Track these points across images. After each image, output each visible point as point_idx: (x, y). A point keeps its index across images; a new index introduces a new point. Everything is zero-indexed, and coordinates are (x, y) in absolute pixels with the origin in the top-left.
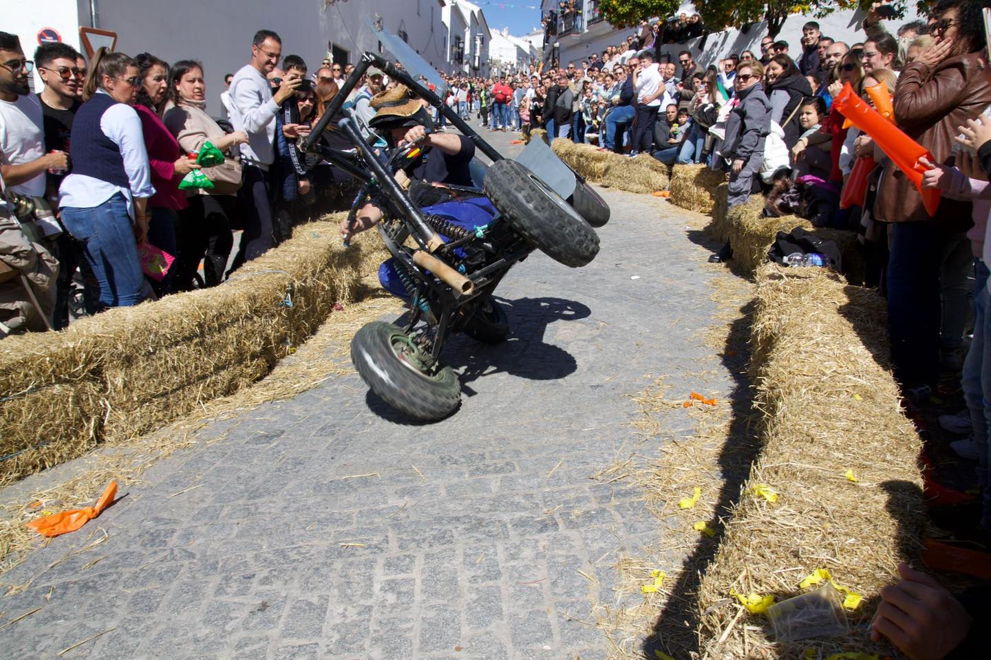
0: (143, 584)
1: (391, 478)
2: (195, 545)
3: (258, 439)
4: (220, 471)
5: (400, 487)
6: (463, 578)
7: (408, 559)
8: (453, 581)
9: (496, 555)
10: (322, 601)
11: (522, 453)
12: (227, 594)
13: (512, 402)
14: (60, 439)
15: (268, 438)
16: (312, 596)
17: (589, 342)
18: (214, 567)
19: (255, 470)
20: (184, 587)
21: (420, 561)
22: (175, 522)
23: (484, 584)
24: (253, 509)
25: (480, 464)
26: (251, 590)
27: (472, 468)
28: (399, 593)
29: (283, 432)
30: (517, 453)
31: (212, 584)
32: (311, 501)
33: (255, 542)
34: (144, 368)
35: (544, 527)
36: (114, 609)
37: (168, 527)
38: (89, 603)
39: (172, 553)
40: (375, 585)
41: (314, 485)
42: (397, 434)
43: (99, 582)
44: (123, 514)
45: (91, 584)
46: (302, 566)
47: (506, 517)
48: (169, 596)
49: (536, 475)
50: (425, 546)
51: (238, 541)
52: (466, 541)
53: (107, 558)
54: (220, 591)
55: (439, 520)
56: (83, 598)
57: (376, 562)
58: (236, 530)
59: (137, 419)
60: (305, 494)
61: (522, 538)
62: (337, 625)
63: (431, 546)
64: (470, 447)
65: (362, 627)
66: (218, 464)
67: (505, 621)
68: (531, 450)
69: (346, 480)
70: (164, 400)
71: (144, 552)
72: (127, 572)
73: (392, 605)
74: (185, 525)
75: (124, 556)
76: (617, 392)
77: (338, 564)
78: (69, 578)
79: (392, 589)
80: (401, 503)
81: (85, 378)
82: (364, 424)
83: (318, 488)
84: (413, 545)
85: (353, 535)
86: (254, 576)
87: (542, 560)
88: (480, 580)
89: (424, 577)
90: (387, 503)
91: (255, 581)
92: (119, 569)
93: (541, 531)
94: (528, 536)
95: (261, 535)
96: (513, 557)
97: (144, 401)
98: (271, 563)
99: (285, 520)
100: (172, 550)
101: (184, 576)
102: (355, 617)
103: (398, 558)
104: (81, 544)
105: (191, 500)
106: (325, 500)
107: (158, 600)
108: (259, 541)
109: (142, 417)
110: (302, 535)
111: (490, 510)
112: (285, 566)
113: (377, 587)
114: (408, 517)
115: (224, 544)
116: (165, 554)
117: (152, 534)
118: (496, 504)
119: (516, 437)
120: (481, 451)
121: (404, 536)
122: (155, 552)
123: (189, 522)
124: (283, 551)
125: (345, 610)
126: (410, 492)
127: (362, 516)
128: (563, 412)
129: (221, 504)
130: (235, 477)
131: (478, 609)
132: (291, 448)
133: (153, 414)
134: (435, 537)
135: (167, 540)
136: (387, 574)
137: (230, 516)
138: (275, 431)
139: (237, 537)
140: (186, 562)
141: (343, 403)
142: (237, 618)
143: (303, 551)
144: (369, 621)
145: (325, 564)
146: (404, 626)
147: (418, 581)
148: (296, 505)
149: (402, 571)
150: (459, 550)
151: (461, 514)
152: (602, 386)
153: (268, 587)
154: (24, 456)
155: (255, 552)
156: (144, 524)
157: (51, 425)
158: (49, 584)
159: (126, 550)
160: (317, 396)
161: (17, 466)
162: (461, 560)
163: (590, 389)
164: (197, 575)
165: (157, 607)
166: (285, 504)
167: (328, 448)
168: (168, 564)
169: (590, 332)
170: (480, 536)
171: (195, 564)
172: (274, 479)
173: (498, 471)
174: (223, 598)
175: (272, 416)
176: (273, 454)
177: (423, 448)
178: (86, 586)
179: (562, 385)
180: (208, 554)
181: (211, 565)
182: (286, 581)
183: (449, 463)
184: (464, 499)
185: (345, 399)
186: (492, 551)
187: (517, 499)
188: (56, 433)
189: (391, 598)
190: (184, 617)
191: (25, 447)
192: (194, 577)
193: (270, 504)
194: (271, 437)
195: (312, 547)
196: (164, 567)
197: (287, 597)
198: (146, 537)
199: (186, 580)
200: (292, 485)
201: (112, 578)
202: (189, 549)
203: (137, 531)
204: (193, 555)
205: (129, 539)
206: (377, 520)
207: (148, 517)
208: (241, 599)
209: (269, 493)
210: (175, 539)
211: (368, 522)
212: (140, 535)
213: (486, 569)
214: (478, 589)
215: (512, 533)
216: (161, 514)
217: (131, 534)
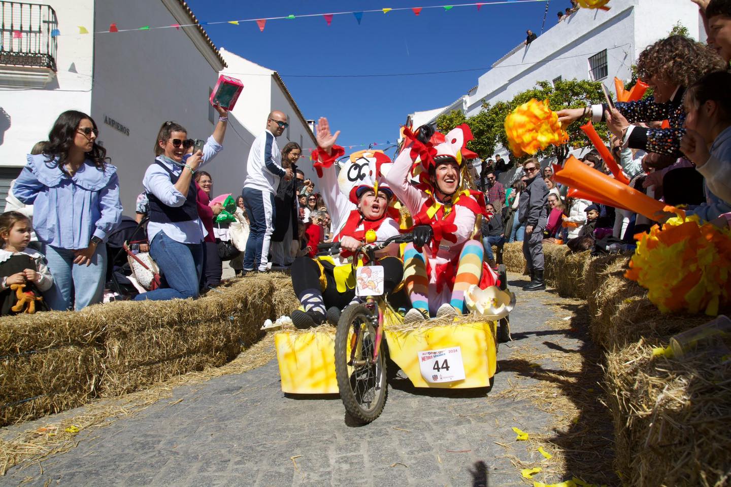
0: (137, 470)
1: (331, 405)
2: (178, 447)
3: (221, 392)
4: (193, 408)
6: (403, 452)
7: (354, 445)
8: (394, 454)
9: (426, 439)
10: (288, 471)
12: (209, 471)
14: (68, 390)
15: (229, 390)
16: (280, 469)
18: (196, 458)
19: (222, 407)
20: (171, 470)
21: (364, 445)
23: (420, 454)
24: (223, 426)
26: (228, 468)
28: (351, 464)
29: (241, 388)
31: (194, 467)
32: (270, 420)
33: (227, 443)
34: (136, 340)
35: (459, 423)
36: (114, 484)
37: (155, 439)
38: (93, 482)
40: (331, 460)
41: (269, 412)
43: (101, 471)
45: (93, 472)
46: (268, 454)
47: (427, 420)
50: (367, 438)
51: (213, 444)
52: (398, 434)
53: (106, 458)
54: (202, 470)
56: (87, 480)
57: (328, 448)
58: (210, 438)
59: (126, 380)
60: (264, 417)
61: (443, 429)
62: (303, 484)
63: (371, 437)
65: (325, 483)
66: (191, 405)
69: (295, 408)
70: (148, 368)
71: (136, 454)
72: (123, 465)
73: (346, 470)
74: (169, 438)
75: (121, 457)
77: (298, 451)
78: (75, 469)
79: (346, 462)
81: (92, 344)
83: (273, 413)
84: (356, 438)
85: (306, 436)
86: (229, 460)
87: (464, 440)
88: (416, 453)
89: (370, 453)
90: (330, 417)
91: (231, 464)
92: (117, 463)
94: (448, 428)
95: (232, 439)
96: (439, 439)
97: (133, 367)
98: (243, 453)
99: (250, 431)
100: (159, 452)
101: (171, 463)
102: (317, 479)
103: (346, 445)
104: (84, 452)
105: (173, 424)
106: (281, 419)
107: (151, 478)
108: (230, 443)
109: (130, 379)
110: (265, 438)
111: (414, 417)
112: (255, 454)
113: (332, 462)
115: (202, 446)
116: (154, 453)
117: (142, 443)
118: (418, 412)
121: (348, 433)
122: (146, 453)
123: (172, 436)
124: (251, 447)
125: (309, 475)
127: (311, 426)
129: (197, 425)
130: (206, 411)
131: (419, 468)
132: (249, 395)
133: (139, 378)
134: (373, 433)
135: (155, 446)
136: (339, 454)
137: (205, 431)
138: (234, 387)
139: (212, 442)
140: (172, 458)
142: (219, 484)
143: (267, 446)
144: (329, 480)
145: (286, 451)
146: (360, 481)
148: (257, 423)
149: (351, 451)
150: (395, 437)
153: (243, 466)
154: (40, 400)
155: (228, 449)
156: (135, 438)
157: (63, 377)
158: (58, 474)
159: (122, 453)
161: (33, 409)
162: (398, 443)
164: (182, 463)
165: (150, 482)
166: (249, 422)
167: (277, 393)
168: (157, 459)
170: (410, 430)
171: (179, 458)
172: (238, 410)
174: (206, 474)
175: (230, 381)
176: (234, 399)
178: (90, 473)
180: (189, 451)
181: (193, 457)
182: (257, 462)
184: (391, 413)
186: (421, 437)
187: (433, 410)
188: (65, 384)
189: (345, 467)
191: (41, 393)
192: (179, 464)
193: (237, 423)
194: (232, 390)
195: (275, 444)
196: (154, 460)
197: (258, 470)
198: (138, 446)
199: (172, 466)
200: (253, 413)
201: (112, 468)
202: (173, 450)
203: (130, 443)
204: (178, 454)
205: (123, 447)
206: (324, 427)
207: (138, 435)
208: (220, 474)
209: (235, 418)
210: (161, 445)
211: (317, 428)
212: (132, 445)
213: (420, 447)
214: (416, 458)
215: (434, 427)
216: (149, 433)
217: (125, 444)
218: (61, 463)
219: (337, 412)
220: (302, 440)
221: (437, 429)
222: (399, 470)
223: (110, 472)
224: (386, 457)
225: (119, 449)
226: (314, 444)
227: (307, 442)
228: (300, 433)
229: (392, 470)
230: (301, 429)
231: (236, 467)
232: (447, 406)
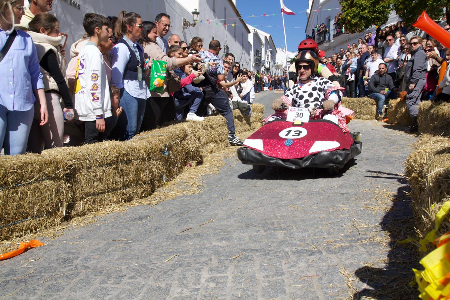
0: (55, 280)
1: (215, 234)
2: (91, 263)
3: (134, 220)
4: (109, 233)
5: (220, 237)
6: (260, 276)
7: (224, 267)
8: (253, 278)
9: (282, 265)
10: (168, 286)
11: (297, 222)
12: (108, 284)
13: (291, 201)
15: (140, 218)
16: (161, 284)
18: (101, 272)
19: (131, 232)
20: (80, 281)
21: (231, 268)
22: (80, 254)
23: (274, 278)
24: (128, 247)
25: (271, 227)
26: (123, 282)
27: (265, 228)
28: (217, 283)
29: (150, 216)
30: (294, 222)
31: (98, 280)
32: (164, 244)
33: (128, 261)
35: (312, 253)
36: (36, 291)
37: (76, 256)
38: (21, 288)
39: (76, 267)
40: (202, 279)
41: (166, 237)
42: (219, 216)
43: (29, 279)
44: (49, 251)
45: (23, 280)
46: (156, 271)
47: (287, 250)
48: (71, 285)
49: (307, 230)
50: (235, 262)
51: (117, 261)
52: (261, 260)
53: (36, 269)
54: (103, 282)
55: (245, 251)
56: (17, 287)
57: (203, 269)
58: (116, 257)
60: (161, 241)
61: (298, 258)
62: (176, 297)
63: (239, 262)
64: (265, 220)
65: (193, 298)
66: (109, 230)
67: (288, 296)
68: (303, 220)
69: (187, 235)
71: (59, 267)
72: (46, 276)
73: (212, 288)
74: (86, 255)
75: (46, 269)
77: (179, 270)
79: (213, 281)
80: (221, 244)
82: (199, 211)
83: (169, 238)
84: (228, 262)
85: (189, 258)
86: (125, 275)
87: (313, 268)
88: (271, 277)
89: (234, 275)
90: (212, 244)
91: (126, 278)
92: (42, 274)
93: (311, 255)
94: (302, 257)
95: (132, 258)
96: (292, 266)
98: (137, 270)
99: (147, 252)
100: (76, 266)
101: (82, 276)
102: (188, 294)
103: (217, 267)
104: (21, 264)
105: (91, 244)
106: (173, 243)
107: (64, 287)
108: (130, 261)
110: (157, 258)
111: (277, 246)
112: (146, 271)
113: (203, 281)
114: (225, 250)
115: (109, 263)
116: (72, 267)
117: (65, 259)
118: (282, 243)
119: (293, 215)
120: (272, 221)
121: (222, 258)
122: (66, 267)
123: (88, 254)
124: (145, 265)
125: (182, 290)
126: (227, 239)
127: (195, 250)
128: (323, 204)
129: (109, 246)
130: (119, 234)
131: (270, 290)
132: (154, 223)
134: (241, 258)
135: (74, 261)
136: (210, 274)
137: (114, 251)
138: (145, 216)
139: (117, 259)
140: (84, 271)
141: (186, 205)
142: (112, 294)
143: (157, 265)
144: (197, 295)
145: (171, 270)
147: (230, 277)
148: (155, 246)
149: (220, 273)
150: (257, 263)
151: (259, 248)
152: (348, 193)
153: (133, 280)
155: (127, 266)
156: (60, 255)
159: (48, 266)
160: (170, 202)
162: (258, 268)
163: (341, 195)
164: (90, 276)
165: (62, 290)
166: (148, 245)
167: (176, 222)
168: (73, 272)
170: (271, 258)
171: (89, 271)
172: (142, 235)
173: (281, 229)
174: (105, 286)
175: (144, 211)
176: (143, 225)
177: (235, 221)
178: (20, 281)
180: (98, 267)
181: (99, 271)
183: (251, 227)
184: (261, 242)
185: (188, 203)
186: (278, 264)
187: (294, 242)
189: (212, 285)
190: (79, 294)
192: (88, 277)
193: (139, 245)
194: (142, 219)
195: (163, 263)
196: (70, 273)
197: (145, 284)
198: (61, 260)
199: (83, 278)
200: (153, 237)
201: (37, 278)
202: (87, 265)
203: (56, 258)
204: (89, 268)
205: (51, 261)
206: (205, 252)
207: (64, 252)
208: (116, 286)
209: (139, 241)
210: (78, 261)
211: (199, 252)
212: (57, 260)
213: (275, 272)
214: (269, 281)
215: (291, 256)
216: (71, 251)
217: (52, 259)
218: (2, 273)
219: (217, 240)
220: (185, 261)
221: (293, 257)
222: (254, 291)
223: (35, 281)
224: (246, 280)
225: (46, 262)
226: (193, 265)
227: (189, 263)
228: (185, 255)
229: (248, 290)
230: (187, 251)
231: (129, 281)
232: (306, 238)
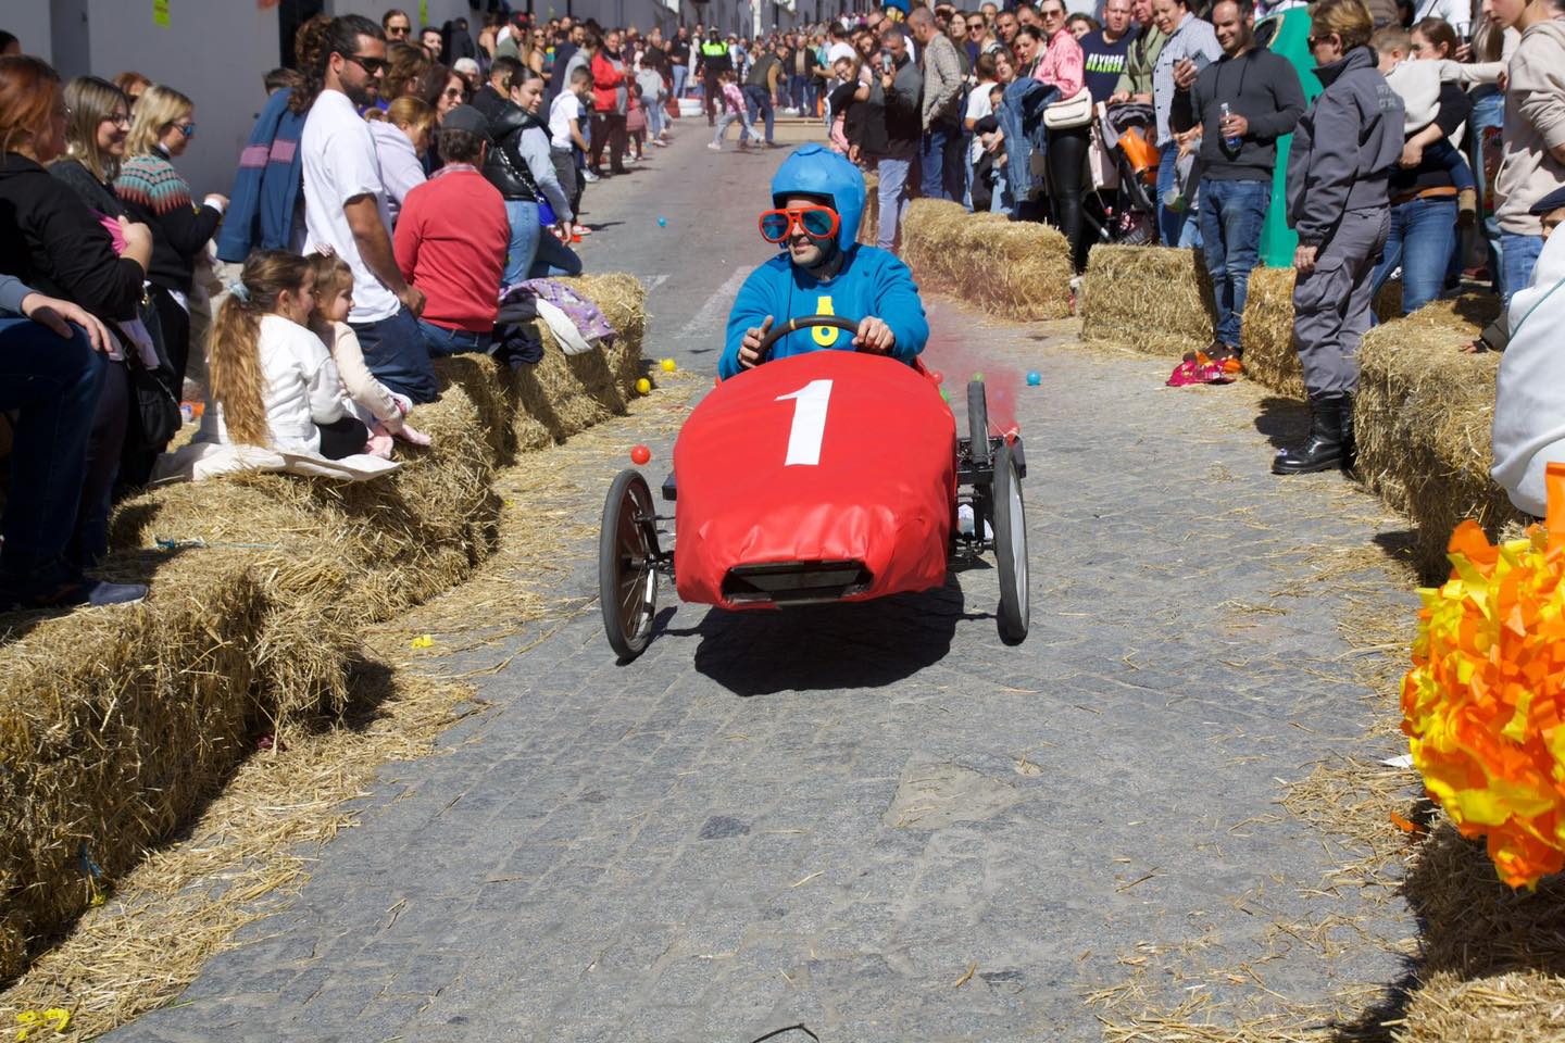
17: (986, 828)
76: (1062, 993)
152: (1018, 975)
169: (989, 798)
179: (899, 975)
